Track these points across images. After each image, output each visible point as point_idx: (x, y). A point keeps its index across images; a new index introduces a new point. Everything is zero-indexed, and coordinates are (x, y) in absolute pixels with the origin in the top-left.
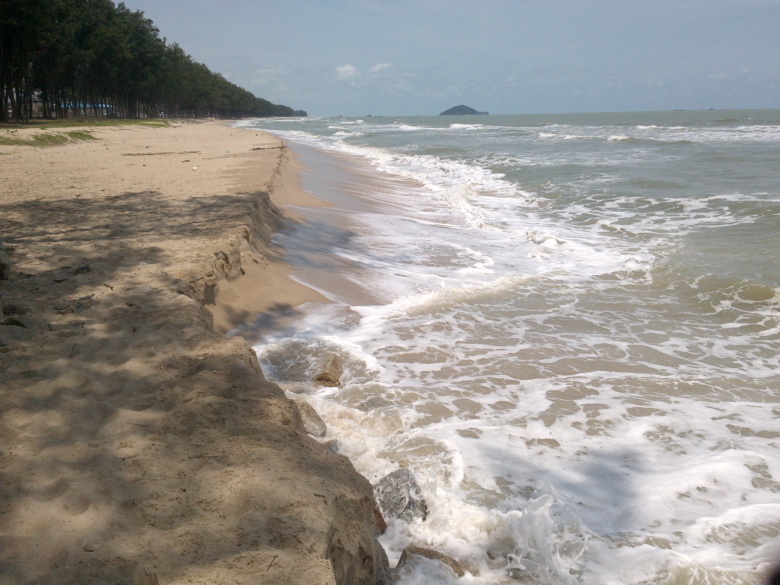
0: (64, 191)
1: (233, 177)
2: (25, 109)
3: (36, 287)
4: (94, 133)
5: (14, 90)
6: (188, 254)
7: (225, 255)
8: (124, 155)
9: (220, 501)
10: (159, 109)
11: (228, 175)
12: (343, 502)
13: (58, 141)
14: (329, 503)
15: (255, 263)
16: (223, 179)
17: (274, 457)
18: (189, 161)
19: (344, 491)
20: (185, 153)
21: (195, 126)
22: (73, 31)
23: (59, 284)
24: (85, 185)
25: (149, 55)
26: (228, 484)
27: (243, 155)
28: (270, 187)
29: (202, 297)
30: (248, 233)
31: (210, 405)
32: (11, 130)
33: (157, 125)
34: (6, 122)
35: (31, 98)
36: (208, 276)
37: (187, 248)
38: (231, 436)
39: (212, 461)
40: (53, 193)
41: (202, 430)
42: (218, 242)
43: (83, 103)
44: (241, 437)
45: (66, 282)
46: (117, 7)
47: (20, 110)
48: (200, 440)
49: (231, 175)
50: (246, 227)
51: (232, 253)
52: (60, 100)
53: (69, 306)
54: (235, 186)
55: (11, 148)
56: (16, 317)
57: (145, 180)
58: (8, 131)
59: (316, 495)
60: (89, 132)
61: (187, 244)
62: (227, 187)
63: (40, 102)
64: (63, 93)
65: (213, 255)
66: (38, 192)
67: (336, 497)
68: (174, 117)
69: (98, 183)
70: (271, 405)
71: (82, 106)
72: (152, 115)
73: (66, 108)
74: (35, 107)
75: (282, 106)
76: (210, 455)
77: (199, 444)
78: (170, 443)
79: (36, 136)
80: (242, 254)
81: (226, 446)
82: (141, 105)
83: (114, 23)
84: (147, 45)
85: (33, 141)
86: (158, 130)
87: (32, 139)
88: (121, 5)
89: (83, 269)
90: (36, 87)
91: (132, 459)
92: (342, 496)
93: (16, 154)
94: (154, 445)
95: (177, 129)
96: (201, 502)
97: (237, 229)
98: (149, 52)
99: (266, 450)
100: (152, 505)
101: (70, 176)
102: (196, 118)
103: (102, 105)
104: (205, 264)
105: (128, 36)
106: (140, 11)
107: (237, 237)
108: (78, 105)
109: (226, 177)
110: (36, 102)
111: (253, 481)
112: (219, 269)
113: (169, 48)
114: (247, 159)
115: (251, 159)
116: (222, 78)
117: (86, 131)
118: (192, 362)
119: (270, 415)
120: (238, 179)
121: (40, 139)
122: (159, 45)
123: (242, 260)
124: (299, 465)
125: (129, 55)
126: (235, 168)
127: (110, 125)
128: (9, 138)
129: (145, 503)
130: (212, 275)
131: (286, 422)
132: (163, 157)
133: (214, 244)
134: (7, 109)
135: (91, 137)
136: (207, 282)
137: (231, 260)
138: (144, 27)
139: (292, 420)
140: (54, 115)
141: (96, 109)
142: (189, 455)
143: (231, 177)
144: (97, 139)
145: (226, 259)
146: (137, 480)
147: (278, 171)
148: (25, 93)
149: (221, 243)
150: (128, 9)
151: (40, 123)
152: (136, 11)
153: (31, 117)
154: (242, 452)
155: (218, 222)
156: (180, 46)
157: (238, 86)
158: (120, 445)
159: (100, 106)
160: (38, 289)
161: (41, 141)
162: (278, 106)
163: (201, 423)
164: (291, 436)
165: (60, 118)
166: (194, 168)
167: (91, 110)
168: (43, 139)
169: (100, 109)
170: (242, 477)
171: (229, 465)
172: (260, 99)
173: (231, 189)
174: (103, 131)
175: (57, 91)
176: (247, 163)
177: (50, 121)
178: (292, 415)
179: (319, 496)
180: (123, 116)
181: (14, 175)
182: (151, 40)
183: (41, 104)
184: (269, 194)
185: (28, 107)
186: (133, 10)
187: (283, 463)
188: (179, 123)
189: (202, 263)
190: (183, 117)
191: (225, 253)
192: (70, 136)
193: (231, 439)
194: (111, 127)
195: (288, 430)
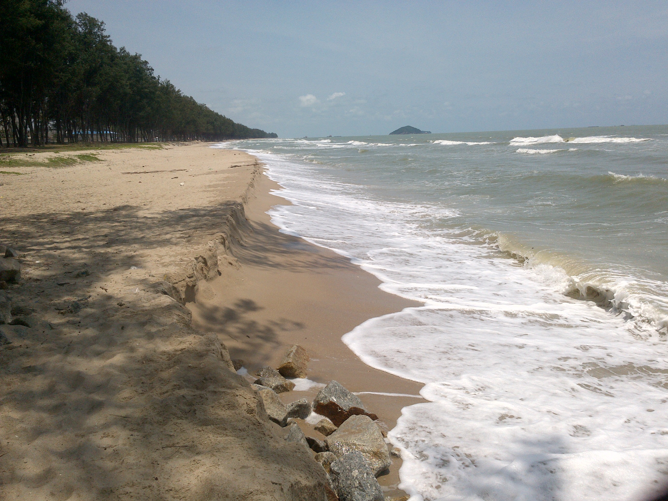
0: (71, 205)
1: (213, 191)
2: (42, 136)
3: (42, 290)
4: (99, 155)
5: (32, 120)
6: (173, 259)
7: (204, 259)
8: (123, 173)
9: (188, 489)
10: (154, 134)
11: (210, 189)
12: (298, 488)
13: (69, 162)
14: (285, 490)
15: (230, 265)
16: (206, 193)
17: (237, 446)
18: (177, 178)
19: (299, 479)
20: (175, 171)
21: (184, 147)
22: (82, 72)
23: (62, 287)
24: (90, 200)
25: (146, 90)
26: (195, 473)
27: (223, 172)
28: (245, 199)
29: (183, 296)
30: (224, 240)
31: (183, 396)
32: (29, 154)
33: (152, 148)
34: (26, 147)
35: (46, 127)
36: (189, 278)
37: (172, 253)
38: (201, 426)
39: (182, 451)
40: (62, 208)
41: (175, 421)
42: (199, 248)
43: (91, 131)
44: (209, 427)
45: (68, 285)
46: (118, 51)
47: (37, 137)
48: (173, 430)
49: (212, 189)
50: (223, 234)
51: (210, 257)
52: (72, 128)
53: (68, 307)
54: (215, 199)
55: (29, 169)
56: (21, 317)
57: (140, 195)
58: (27, 155)
59: (273, 483)
60: (95, 155)
61: (172, 250)
62: (208, 199)
63: (55, 129)
64: (74, 122)
65: (194, 259)
66: (50, 206)
67: (292, 484)
68: (167, 141)
69: (101, 198)
70: (237, 396)
71: (90, 132)
72: (149, 140)
73: (76, 135)
74: (51, 134)
75: (257, 129)
76: (181, 444)
77: (172, 434)
78: (147, 434)
79: (51, 159)
80: (219, 258)
81: (195, 436)
82: (139, 132)
83: (116, 64)
84: (144, 82)
85: (47, 163)
86: (153, 152)
87: (47, 161)
88: (122, 49)
89: (83, 273)
90: (51, 118)
91: (113, 449)
92: (298, 483)
93: (33, 174)
94: (132, 435)
95: (169, 150)
96: (171, 490)
97: (215, 236)
98: (146, 88)
99: (231, 440)
100: (127, 493)
101: (77, 192)
102: (185, 141)
103: (107, 132)
104: (186, 267)
105: (128, 75)
106: (138, 54)
107: (215, 243)
108: (86, 132)
109: (208, 191)
110: (51, 130)
111: (217, 470)
112: (199, 271)
113: (161, 84)
114: (226, 175)
115: (229, 175)
116: (206, 108)
117: (93, 154)
118: (170, 356)
119: (237, 406)
120: (218, 193)
121: (54, 162)
122: (154, 82)
123: (219, 262)
124: (259, 453)
125: (128, 90)
126: (215, 183)
127: (113, 148)
128: (27, 161)
129: (121, 491)
130: (192, 277)
131: (251, 411)
132: (156, 174)
133: (195, 249)
134: (26, 137)
135: (96, 159)
136: (188, 283)
137: (209, 263)
138: (141, 67)
139: (256, 409)
140: (66, 141)
141: (101, 135)
142: (163, 444)
143: (212, 191)
144: (102, 160)
145: (205, 262)
146: (115, 468)
147: (252, 185)
148: (41, 122)
149: (201, 249)
150: (129, 52)
151: (54, 148)
152: (135, 54)
153: (47, 143)
154: (210, 442)
155: (199, 231)
156: (171, 82)
157: (219, 114)
158: (103, 435)
159: (105, 132)
160: (43, 292)
161: (55, 163)
162: (253, 129)
163: (175, 414)
164: (254, 424)
165: (71, 142)
166: (182, 184)
167: (97, 136)
168: (57, 162)
169: (105, 135)
170: (208, 466)
171: (198, 454)
172: (238, 124)
173: (212, 202)
174: (107, 154)
175: (69, 121)
176: (226, 179)
177: (62, 146)
178: (255, 405)
179: (276, 484)
180: (124, 140)
181: (31, 192)
182: (147, 77)
183: (55, 132)
184: (244, 205)
185: (44, 135)
186: (132, 54)
187: (245, 451)
188: (171, 146)
189: (184, 266)
190: (174, 141)
191: (204, 257)
192: (79, 158)
193: (200, 429)
194: (114, 150)
195: (253, 419)
